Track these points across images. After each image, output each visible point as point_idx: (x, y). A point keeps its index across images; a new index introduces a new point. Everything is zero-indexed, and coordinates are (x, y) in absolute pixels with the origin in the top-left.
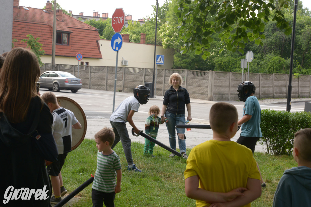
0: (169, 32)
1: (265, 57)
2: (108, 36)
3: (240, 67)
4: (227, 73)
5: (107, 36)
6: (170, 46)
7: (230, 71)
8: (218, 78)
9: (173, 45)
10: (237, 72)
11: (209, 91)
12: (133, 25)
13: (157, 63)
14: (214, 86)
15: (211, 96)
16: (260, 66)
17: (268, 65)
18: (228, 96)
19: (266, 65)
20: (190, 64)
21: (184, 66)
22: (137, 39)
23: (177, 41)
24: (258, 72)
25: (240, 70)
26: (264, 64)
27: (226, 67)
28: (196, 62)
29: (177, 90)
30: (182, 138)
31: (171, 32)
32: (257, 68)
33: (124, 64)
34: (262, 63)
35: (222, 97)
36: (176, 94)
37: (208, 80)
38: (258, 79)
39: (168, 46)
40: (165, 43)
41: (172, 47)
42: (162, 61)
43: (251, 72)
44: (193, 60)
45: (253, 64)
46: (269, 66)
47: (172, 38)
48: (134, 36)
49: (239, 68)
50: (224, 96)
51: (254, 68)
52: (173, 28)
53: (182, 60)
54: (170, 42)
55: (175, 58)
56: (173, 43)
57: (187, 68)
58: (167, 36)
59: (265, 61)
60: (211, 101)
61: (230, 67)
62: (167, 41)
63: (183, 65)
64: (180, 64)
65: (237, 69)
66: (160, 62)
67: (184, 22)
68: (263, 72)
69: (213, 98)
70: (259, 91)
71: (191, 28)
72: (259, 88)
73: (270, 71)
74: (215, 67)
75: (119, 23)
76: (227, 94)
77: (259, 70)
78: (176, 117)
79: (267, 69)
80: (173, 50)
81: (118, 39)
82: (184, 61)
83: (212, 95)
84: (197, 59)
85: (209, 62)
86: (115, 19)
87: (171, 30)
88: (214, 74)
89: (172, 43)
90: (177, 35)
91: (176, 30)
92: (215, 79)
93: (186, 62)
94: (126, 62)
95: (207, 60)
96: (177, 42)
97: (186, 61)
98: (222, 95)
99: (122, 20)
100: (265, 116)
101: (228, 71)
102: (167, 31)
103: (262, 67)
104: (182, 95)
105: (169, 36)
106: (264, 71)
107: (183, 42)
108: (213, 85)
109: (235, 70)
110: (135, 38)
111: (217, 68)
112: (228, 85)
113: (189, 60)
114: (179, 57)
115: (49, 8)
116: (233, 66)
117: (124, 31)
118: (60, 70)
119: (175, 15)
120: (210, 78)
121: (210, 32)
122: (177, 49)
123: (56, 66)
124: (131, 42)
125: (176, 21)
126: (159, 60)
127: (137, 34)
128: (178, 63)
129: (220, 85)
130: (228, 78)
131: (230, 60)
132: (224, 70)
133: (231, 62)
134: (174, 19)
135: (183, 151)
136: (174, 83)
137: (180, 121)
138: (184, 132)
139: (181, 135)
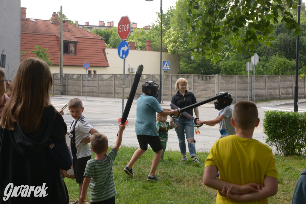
0: (174, 38)
1: (270, 59)
2: (114, 45)
3: (246, 70)
4: (233, 76)
5: (113, 44)
6: (175, 51)
7: (236, 74)
8: (224, 81)
9: (179, 51)
10: (243, 75)
12: (138, 33)
13: (163, 69)
14: (221, 89)
16: (265, 68)
18: (235, 99)
19: (271, 66)
20: (196, 69)
21: (190, 71)
22: (143, 46)
23: (182, 47)
24: (263, 74)
25: (245, 73)
26: (270, 66)
27: (232, 71)
28: (202, 66)
29: (183, 95)
30: (191, 142)
31: (176, 38)
32: (262, 70)
33: (130, 71)
34: (267, 65)
36: (183, 98)
37: (215, 84)
38: (264, 81)
39: (174, 52)
41: (178, 53)
42: (168, 66)
43: (257, 75)
44: (199, 65)
46: (274, 68)
47: (178, 44)
48: (140, 44)
49: (244, 71)
51: (260, 70)
52: (178, 34)
53: (189, 65)
54: (175, 48)
55: (181, 63)
56: (179, 49)
57: (193, 73)
58: (172, 42)
59: (270, 63)
61: (235, 70)
62: (173, 47)
64: (186, 69)
65: (243, 72)
66: (166, 68)
67: (193, 28)
68: (269, 74)
70: (265, 93)
71: (200, 33)
72: (265, 90)
73: (275, 73)
74: (221, 71)
75: (125, 31)
76: (234, 97)
77: (265, 72)
78: (184, 121)
79: (272, 71)
80: (179, 55)
81: (124, 46)
84: (202, 64)
85: (215, 66)
86: (121, 27)
87: (176, 36)
88: (220, 78)
90: (182, 40)
91: (181, 36)
92: (221, 83)
93: (192, 67)
94: (132, 69)
96: (182, 48)
97: (192, 66)
99: (128, 28)
100: (273, 117)
101: (234, 74)
102: (172, 37)
103: (268, 69)
104: (189, 99)
105: (174, 42)
106: (270, 73)
107: (188, 47)
108: (219, 88)
109: (240, 73)
110: (140, 45)
111: (222, 72)
112: (235, 88)
113: (195, 65)
114: (185, 62)
115: (55, 19)
116: (239, 69)
117: (130, 39)
118: (68, 79)
119: (179, 21)
120: (216, 81)
121: (219, 37)
122: (182, 55)
123: (64, 76)
124: (137, 50)
125: (181, 26)
126: (165, 66)
127: (142, 42)
128: (185, 68)
129: (227, 88)
130: (235, 81)
131: (235, 63)
132: (230, 74)
133: (236, 66)
134: (178, 25)
135: (194, 155)
136: (182, 88)
137: (189, 125)
138: (193, 136)
139: (190, 139)
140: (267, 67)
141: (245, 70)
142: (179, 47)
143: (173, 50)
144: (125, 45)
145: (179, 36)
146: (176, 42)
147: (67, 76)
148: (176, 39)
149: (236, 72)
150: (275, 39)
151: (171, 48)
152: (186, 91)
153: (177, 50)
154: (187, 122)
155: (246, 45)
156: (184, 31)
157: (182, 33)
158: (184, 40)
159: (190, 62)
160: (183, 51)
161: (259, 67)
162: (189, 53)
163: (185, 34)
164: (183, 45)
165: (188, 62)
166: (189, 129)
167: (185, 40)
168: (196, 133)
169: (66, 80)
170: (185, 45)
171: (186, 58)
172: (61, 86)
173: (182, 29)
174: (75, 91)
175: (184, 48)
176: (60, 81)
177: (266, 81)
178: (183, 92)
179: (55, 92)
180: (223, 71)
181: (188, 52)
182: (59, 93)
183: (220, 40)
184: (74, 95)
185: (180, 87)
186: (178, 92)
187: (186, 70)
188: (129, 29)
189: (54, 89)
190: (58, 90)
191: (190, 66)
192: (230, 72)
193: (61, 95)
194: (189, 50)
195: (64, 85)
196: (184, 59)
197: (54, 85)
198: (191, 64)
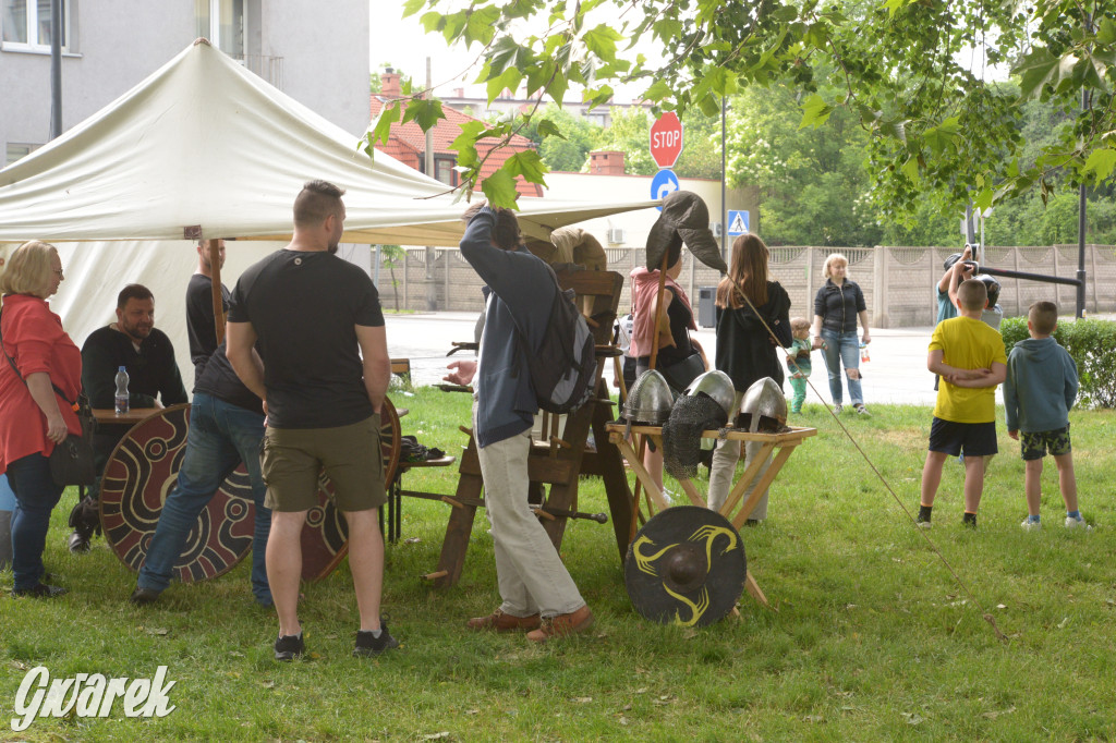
0: (743, 140)
1: (1032, 197)
2: (558, 160)
3: (959, 231)
4: (923, 251)
6: (746, 178)
7: (931, 245)
8: (898, 265)
9: (757, 176)
10: (951, 247)
11: (875, 302)
12: (625, 121)
13: (730, 234)
14: (890, 287)
15: (883, 315)
16: (1017, 224)
17: (1041, 221)
18: (929, 312)
19: (1036, 220)
20: (808, 229)
21: (791, 237)
22: (646, 162)
23: (766, 164)
24: (1012, 244)
25: (958, 241)
26: (1031, 219)
27: (917, 234)
28: (827, 222)
29: (840, 286)
30: (854, 376)
31: (749, 137)
32: (1008, 230)
33: (614, 240)
34: (1023, 215)
35: (914, 318)
36: (839, 293)
37: (871, 271)
38: (1012, 262)
39: (742, 181)
40: (732, 172)
41: (753, 183)
42: (743, 226)
43: (992, 245)
44: (818, 217)
45: (997, 219)
46: (1045, 224)
47: (753, 156)
48: (635, 157)
49: (956, 233)
50: (917, 313)
51: (1001, 232)
52: (753, 125)
53: (786, 218)
54: (746, 168)
55: (763, 211)
56: (756, 171)
57: (800, 242)
58: (736, 150)
59: (1031, 208)
60: (882, 327)
61: (928, 232)
62: (739, 165)
63: (788, 233)
64: (780, 230)
65: (950, 238)
66: (739, 231)
68: (1028, 242)
69: (887, 320)
70: (1015, 296)
72: (1014, 289)
73: (1047, 239)
74: (885, 236)
75: (669, 146)
76: (926, 308)
77: (1017, 236)
78: (840, 337)
79: (1040, 234)
80: (757, 190)
82: (790, 220)
83: (886, 313)
84: (828, 214)
85: (866, 221)
86: (659, 137)
87: (747, 133)
88: (888, 254)
89: (752, 171)
90: (767, 145)
91: (763, 132)
92: (890, 269)
93: (797, 226)
94: (619, 233)
95: (858, 216)
96: (767, 167)
97: (797, 222)
98: (914, 310)
99: (676, 138)
101: (923, 244)
102: (736, 135)
103: (1025, 228)
105: (742, 151)
106: (1032, 239)
107: (784, 165)
108: (886, 284)
109: (943, 241)
110: (638, 160)
111: (889, 238)
112: (928, 283)
113: (806, 219)
114: (776, 209)
115: (391, 90)
116: (939, 229)
117: (602, 142)
118: (450, 266)
119: (757, 89)
120: (877, 265)
121: (916, 193)
122: (767, 188)
123: (437, 255)
124: (628, 175)
125: (761, 102)
126: (735, 225)
127: (643, 150)
128: (775, 227)
129: (907, 283)
130: (928, 263)
131: (927, 212)
132: (911, 243)
133: (930, 219)
134: (754, 98)
135: (858, 401)
136: (838, 273)
137: (851, 345)
138: (857, 365)
139: (852, 371)
140: (1022, 223)
141: (957, 232)
142: (759, 166)
143: (740, 176)
144: (670, 180)
145: (758, 132)
146: (747, 152)
147: (447, 255)
148: (747, 141)
149: (930, 237)
150: (1048, 138)
151: (734, 170)
152: (845, 280)
153: (752, 176)
154: (846, 339)
155: (953, 205)
156: (770, 118)
157: (767, 123)
158: (771, 143)
159: (791, 209)
160: (770, 178)
161: (999, 222)
162: (787, 181)
163: (776, 126)
164: (771, 158)
165: (787, 209)
166: (849, 351)
167: (775, 143)
168: (864, 360)
169: (443, 267)
170: (776, 158)
171: (777, 196)
172: (430, 286)
173: (764, 111)
174: (471, 300)
175: (772, 168)
176: (428, 271)
177: (1018, 262)
178: (838, 280)
179: (412, 302)
180: (892, 234)
181: (785, 178)
182: (426, 304)
183: (917, 197)
184: (467, 311)
185: (834, 270)
186: (829, 281)
187: (779, 235)
188: (679, 141)
189: (409, 293)
190: (421, 298)
191: (792, 223)
192: (913, 237)
193: (430, 310)
194: (787, 173)
195: (439, 283)
196: (772, 200)
197: (408, 281)
198: (794, 214)
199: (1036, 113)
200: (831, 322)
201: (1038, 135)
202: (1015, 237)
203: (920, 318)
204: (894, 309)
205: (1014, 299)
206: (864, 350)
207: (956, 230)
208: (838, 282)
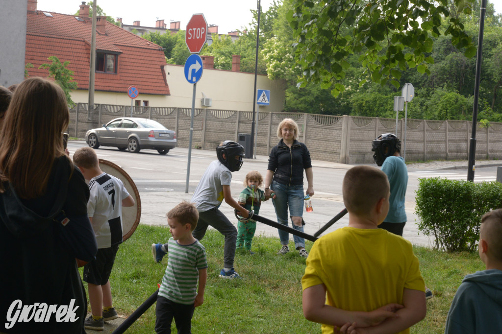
0: (278, 53)
1: (433, 93)
2: (180, 59)
4: (371, 119)
5: (178, 59)
6: (279, 75)
7: (377, 116)
8: (357, 127)
9: (285, 74)
10: (388, 118)
11: (342, 148)
12: (219, 42)
13: (258, 103)
14: (351, 140)
15: (346, 156)
16: (424, 107)
17: (437, 106)
19: (435, 106)
20: (311, 104)
21: (302, 108)
22: (227, 63)
23: (290, 67)
24: (421, 118)
25: (392, 115)
26: (432, 105)
27: (370, 110)
28: (322, 101)
29: (290, 146)
30: (298, 223)
31: (282, 52)
32: (419, 110)
33: (204, 104)
34: (428, 103)
35: (364, 158)
36: (289, 152)
37: (341, 130)
38: (422, 128)
39: (277, 76)
40: (271, 70)
41: (283, 77)
42: (266, 99)
43: (410, 118)
44: (317, 98)
45: (414, 104)
46: (440, 108)
47: (284, 62)
48: (221, 60)
49: (391, 111)
50: (366, 156)
51: (416, 111)
52: (285, 46)
53: (300, 97)
54: (279, 69)
55: (288, 94)
56: (285, 70)
57: (307, 111)
58: (274, 59)
59: (432, 99)
61: (376, 109)
62: (275, 67)
63: (300, 106)
64: (296, 104)
65: (388, 113)
66: (264, 102)
67: (303, 37)
68: (430, 118)
69: (348, 159)
70: (422, 148)
71: (313, 47)
72: (422, 144)
73: (440, 117)
74: (353, 110)
75: (198, 38)
77: (424, 114)
78: (288, 189)
79: (436, 113)
80: (285, 82)
81: (195, 63)
83: (348, 155)
84: (322, 96)
85: (342, 101)
86: (192, 32)
87: (281, 50)
88: (351, 120)
89: (282, 71)
90: (291, 57)
91: (290, 50)
92: (352, 129)
93: (306, 102)
94: (208, 100)
95: (339, 99)
96: (291, 69)
97: (305, 100)
98: (364, 154)
100: (432, 189)
101: (373, 116)
102: (275, 50)
103: (428, 110)
104: (298, 154)
105: (278, 59)
106: (432, 116)
107: (300, 68)
108: (349, 138)
109: (384, 114)
110: (223, 62)
111: (355, 111)
113: (310, 98)
114: (294, 92)
115: (84, 14)
116: (382, 108)
117: (206, 52)
118: (102, 114)
119: (287, 26)
120: (344, 126)
121: (344, 54)
122: (290, 81)
123: (95, 107)
124: (217, 69)
125: (290, 34)
126: (261, 98)
127: (226, 57)
128: (293, 102)
129: (361, 138)
130: (374, 127)
131: (376, 98)
132: (366, 115)
133: (378, 102)
134: (286, 31)
135: (301, 244)
136: (285, 135)
137: (296, 197)
138: (301, 214)
139: (296, 218)
140: (427, 107)
141: (392, 109)
142: (286, 68)
143: (276, 73)
144: (197, 62)
145: (287, 49)
146: (280, 60)
147: (100, 107)
148: (281, 54)
149: (378, 111)
150: (443, 62)
151: (273, 70)
152: (295, 141)
153: (282, 73)
154: (293, 191)
159: (303, 93)
160: (292, 75)
161: (415, 106)
166: (295, 202)
169: (98, 114)
172: (90, 124)
175: (293, 70)
176: (89, 116)
177: (425, 128)
178: (289, 141)
179: (80, 133)
180: (356, 109)
183: (345, 58)
186: (282, 141)
187: (295, 107)
188: (204, 35)
190: (84, 131)
191: (303, 100)
192: (368, 111)
197: (78, 121)
198: (304, 96)
199: (437, 48)
200: (280, 176)
201: (438, 60)
202: (423, 115)
203: (367, 159)
204: (352, 153)
205: (423, 150)
206: (308, 201)
207: (391, 109)
208: (288, 143)
